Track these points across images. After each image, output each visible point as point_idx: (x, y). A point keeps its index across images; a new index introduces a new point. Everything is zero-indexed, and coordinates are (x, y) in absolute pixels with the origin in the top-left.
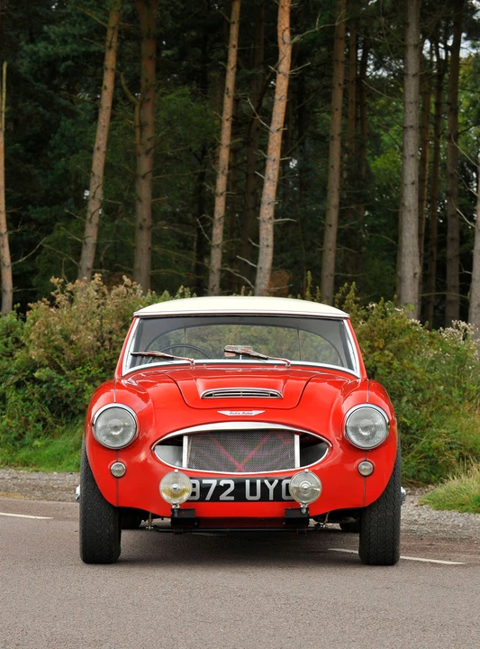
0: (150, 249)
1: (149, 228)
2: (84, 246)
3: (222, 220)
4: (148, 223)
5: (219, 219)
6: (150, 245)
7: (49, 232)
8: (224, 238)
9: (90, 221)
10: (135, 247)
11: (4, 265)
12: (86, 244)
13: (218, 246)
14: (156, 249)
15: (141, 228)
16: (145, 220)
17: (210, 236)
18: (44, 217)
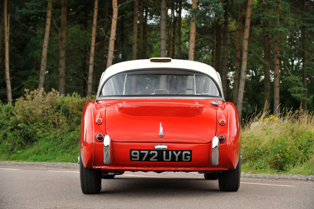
0: (64, 85)
1: (64, 77)
2: (39, 84)
3: (92, 74)
4: (64, 75)
5: (91, 74)
6: (64, 84)
7: (26, 80)
8: (93, 81)
9: (42, 75)
10: (59, 85)
11: (9, 91)
12: (40, 83)
13: (90, 84)
14: (67, 85)
15: (61, 77)
16: (62, 74)
17: (87, 79)
18: (24, 74)
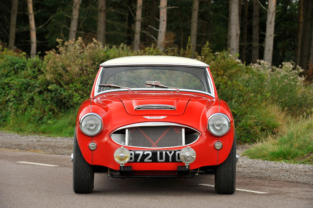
0: (105, 21)
1: (105, 11)
2: (72, 20)
3: (141, 7)
4: (104, 8)
5: (140, 7)
6: (105, 19)
7: (54, 12)
8: (142, 16)
9: (75, 7)
10: (97, 21)
11: (32, 29)
12: (73, 19)
13: (139, 20)
14: (108, 21)
15: (101, 11)
16: (102, 7)
17: (135, 15)
18: (51, 5)
